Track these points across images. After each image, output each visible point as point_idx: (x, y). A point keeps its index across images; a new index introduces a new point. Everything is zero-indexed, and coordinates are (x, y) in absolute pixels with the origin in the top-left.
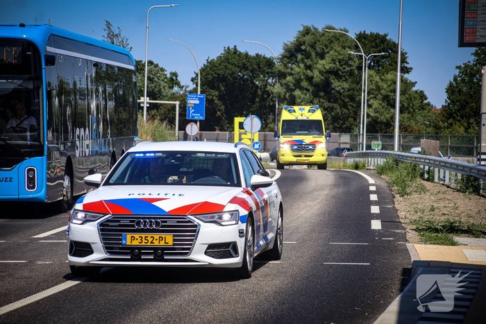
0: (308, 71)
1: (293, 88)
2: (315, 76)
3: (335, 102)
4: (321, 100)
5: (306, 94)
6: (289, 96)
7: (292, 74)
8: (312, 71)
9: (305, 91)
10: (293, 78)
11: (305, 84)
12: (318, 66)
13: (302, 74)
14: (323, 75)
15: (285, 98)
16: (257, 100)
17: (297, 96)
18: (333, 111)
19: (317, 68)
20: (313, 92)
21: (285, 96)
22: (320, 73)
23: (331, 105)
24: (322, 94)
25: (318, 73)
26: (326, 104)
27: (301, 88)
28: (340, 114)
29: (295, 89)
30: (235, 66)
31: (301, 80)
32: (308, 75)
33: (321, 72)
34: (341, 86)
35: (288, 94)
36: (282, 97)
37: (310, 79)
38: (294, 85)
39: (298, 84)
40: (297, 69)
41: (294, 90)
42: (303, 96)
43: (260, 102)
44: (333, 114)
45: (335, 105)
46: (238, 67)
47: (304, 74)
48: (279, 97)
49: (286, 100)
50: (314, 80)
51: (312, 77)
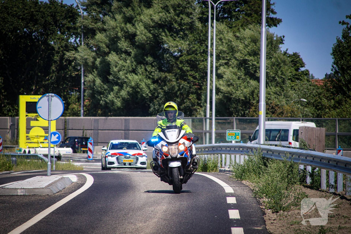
0: (128, 25)
1: (107, 50)
2: (138, 33)
3: (169, 71)
4: (149, 68)
5: (125, 60)
6: (101, 63)
7: (105, 30)
8: (133, 25)
9: (123, 55)
10: (107, 36)
11: (123, 44)
12: (142, 17)
13: (118, 29)
14: (150, 31)
15: (94, 66)
16: (53, 68)
17: (113, 63)
18: (165, 85)
19: (141, 20)
20: (136, 57)
21: (94, 63)
22: (145, 28)
23: (163, 75)
24: (149, 59)
25: (142, 28)
26: (157, 74)
27: (118, 51)
28: (177, 88)
29: (109, 53)
30: (19, 18)
31: (118, 38)
32: (128, 32)
33: (147, 27)
34: (177, 47)
35: (98, 60)
36: (90, 64)
37: (131, 37)
38: (108, 47)
39: (113, 45)
40: (112, 23)
41: (107, 54)
42: (121, 62)
43: (58, 71)
44: (166, 88)
45: (169, 76)
46: (23, 19)
47: (122, 29)
48: (86, 64)
49: (97, 68)
50: (137, 38)
51: (135, 35)
